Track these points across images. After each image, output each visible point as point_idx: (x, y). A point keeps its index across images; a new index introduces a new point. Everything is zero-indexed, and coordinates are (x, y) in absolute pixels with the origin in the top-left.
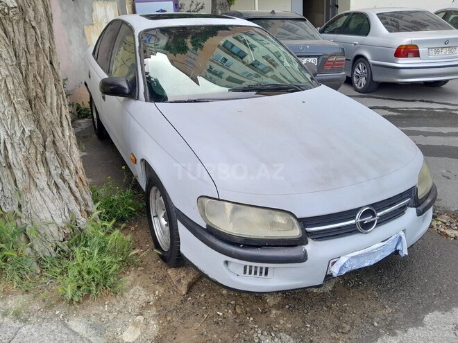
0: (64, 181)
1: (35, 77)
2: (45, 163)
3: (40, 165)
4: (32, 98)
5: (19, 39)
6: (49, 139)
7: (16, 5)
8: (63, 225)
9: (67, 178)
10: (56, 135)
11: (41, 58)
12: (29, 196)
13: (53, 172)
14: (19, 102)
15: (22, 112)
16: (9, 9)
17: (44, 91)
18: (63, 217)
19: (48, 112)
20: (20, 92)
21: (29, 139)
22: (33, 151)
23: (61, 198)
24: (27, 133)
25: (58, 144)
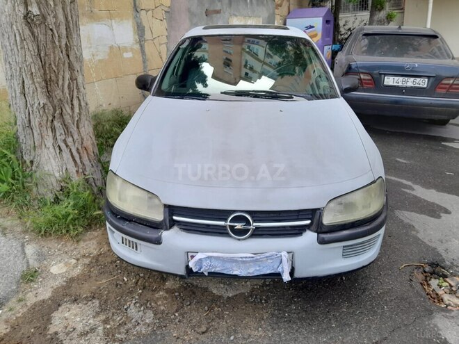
0: (67, 146)
1: (50, 64)
2: (53, 129)
3: (50, 130)
4: (48, 80)
5: (41, 37)
6: (57, 112)
7: (38, 13)
8: (60, 179)
9: (69, 144)
10: (64, 110)
11: (56, 52)
12: (40, 151)
13: (58, 138)
14: (38, 82)
15: (39, 89)
16: (34, 16)
17: (57, 76)
18: (61, 173)
19: (59, 92)
20: (39, 74)
21: (42, 109)
22: (45, 118)
23: (62, 158)
24: (42, 105)
25: (65, 117)
